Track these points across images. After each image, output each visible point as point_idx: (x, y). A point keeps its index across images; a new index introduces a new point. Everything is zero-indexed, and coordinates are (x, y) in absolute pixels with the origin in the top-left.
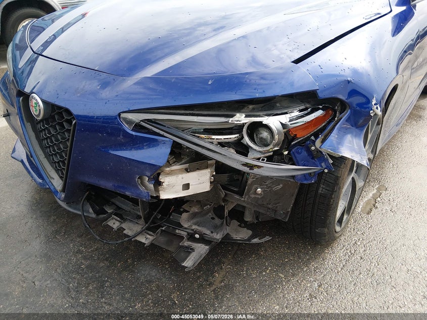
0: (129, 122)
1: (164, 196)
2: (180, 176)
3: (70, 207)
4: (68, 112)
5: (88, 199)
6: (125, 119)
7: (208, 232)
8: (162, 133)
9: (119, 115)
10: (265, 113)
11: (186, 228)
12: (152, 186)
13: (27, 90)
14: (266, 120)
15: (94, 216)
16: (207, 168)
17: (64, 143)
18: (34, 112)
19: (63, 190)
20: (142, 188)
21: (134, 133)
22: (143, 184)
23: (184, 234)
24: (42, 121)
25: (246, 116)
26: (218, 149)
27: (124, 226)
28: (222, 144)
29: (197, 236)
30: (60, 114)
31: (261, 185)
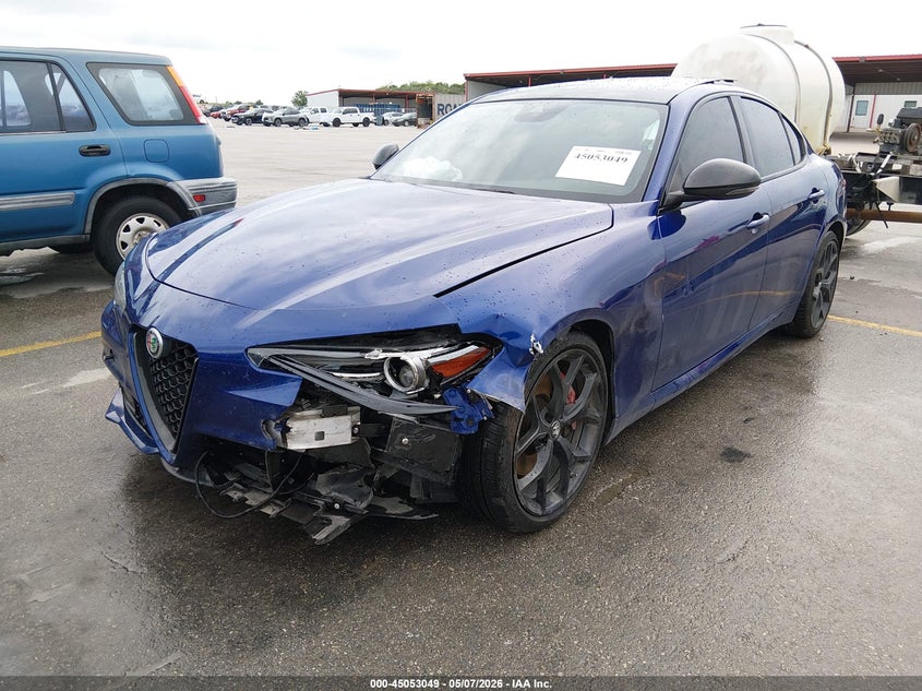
0: (257, 358)
1: (293, 446)
2: (312, 422)
3: (181, 474)
4: (191, 348)
5: (205, 462)
6: (252, 355)
7: (350, 500)
8: (290, 369)
9: (246, 350)
10: (404, 348)
11: (325, 497)
12: (279, 434)
13: (145, 323)
14: (403, 356)
15: (211, 484)
16: (346, 414)
17: (183, 388)
18: (151, 348)
19: (174, 451)
20: (267, 436)
21: (261, 371)
22: (268, 430)
23: (320, 503)
24: (158, 361)
25: (384, 351)
26: (358, 390)
27: (246, 496)
28: (362, 384)
29: (337, 506)
30: (181, 353)
31: (407, 434)
